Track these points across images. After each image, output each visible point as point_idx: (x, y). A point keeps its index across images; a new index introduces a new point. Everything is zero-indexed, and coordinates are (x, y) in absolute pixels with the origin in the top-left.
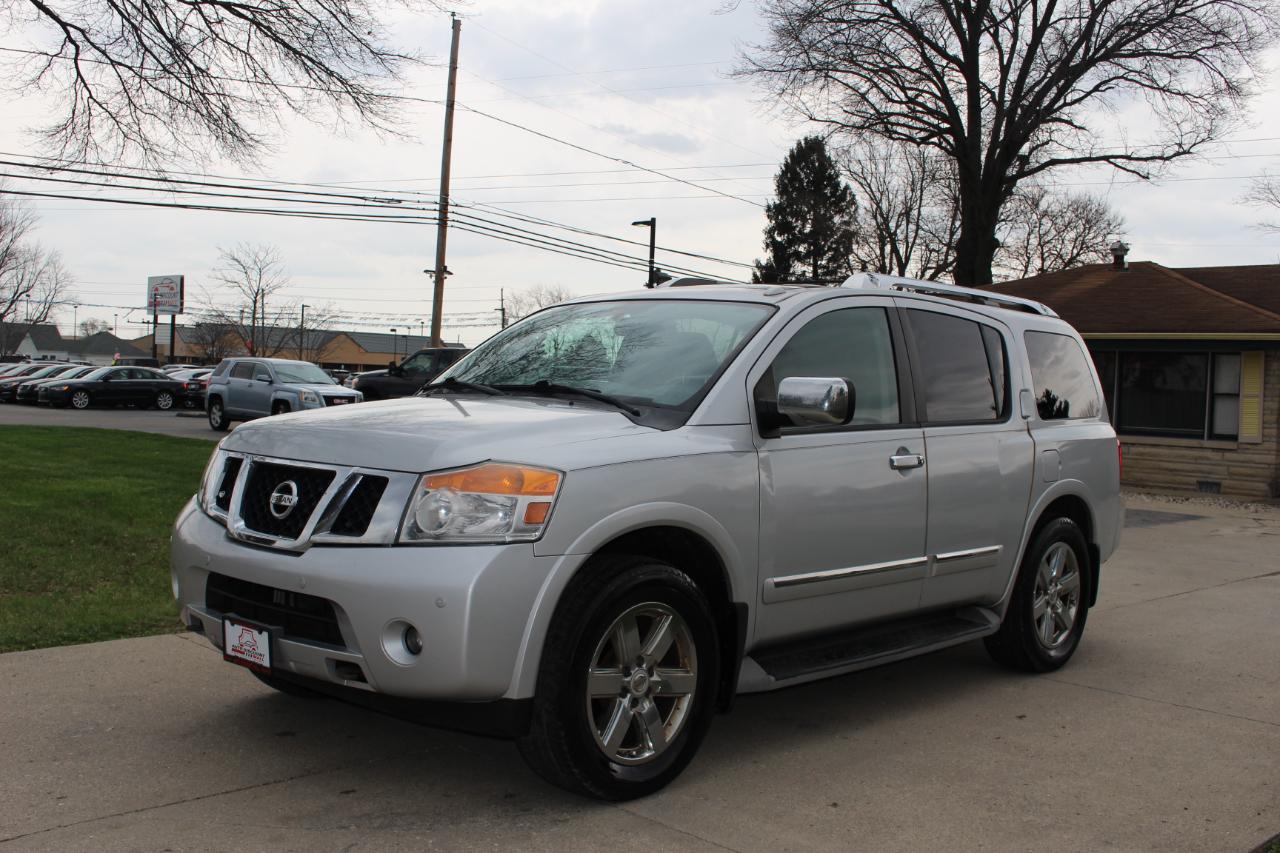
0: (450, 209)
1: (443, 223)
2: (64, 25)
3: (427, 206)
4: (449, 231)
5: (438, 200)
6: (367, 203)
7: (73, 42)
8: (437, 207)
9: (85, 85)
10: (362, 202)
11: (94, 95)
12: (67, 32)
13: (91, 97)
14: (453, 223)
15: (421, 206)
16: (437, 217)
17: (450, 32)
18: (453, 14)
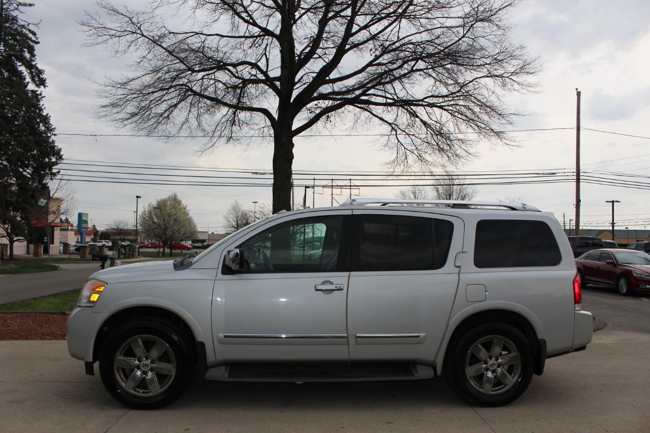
0: (581, 174)
1: (578, 181)
2: (390, 124)
3: (569, 174)
4: (581, 184)
5: (575, 171)
6: (540, 175)
7: (394, 130)
8: (575, 174)
9: (402, 145)
10: (537, 175)
11: (406, 148)
12: (392, 126)
13: (405, 148)
14: (582, 180)
15: (566, 174)
16: (575, 178)
17: (576, 97)
18: (577, 89)
